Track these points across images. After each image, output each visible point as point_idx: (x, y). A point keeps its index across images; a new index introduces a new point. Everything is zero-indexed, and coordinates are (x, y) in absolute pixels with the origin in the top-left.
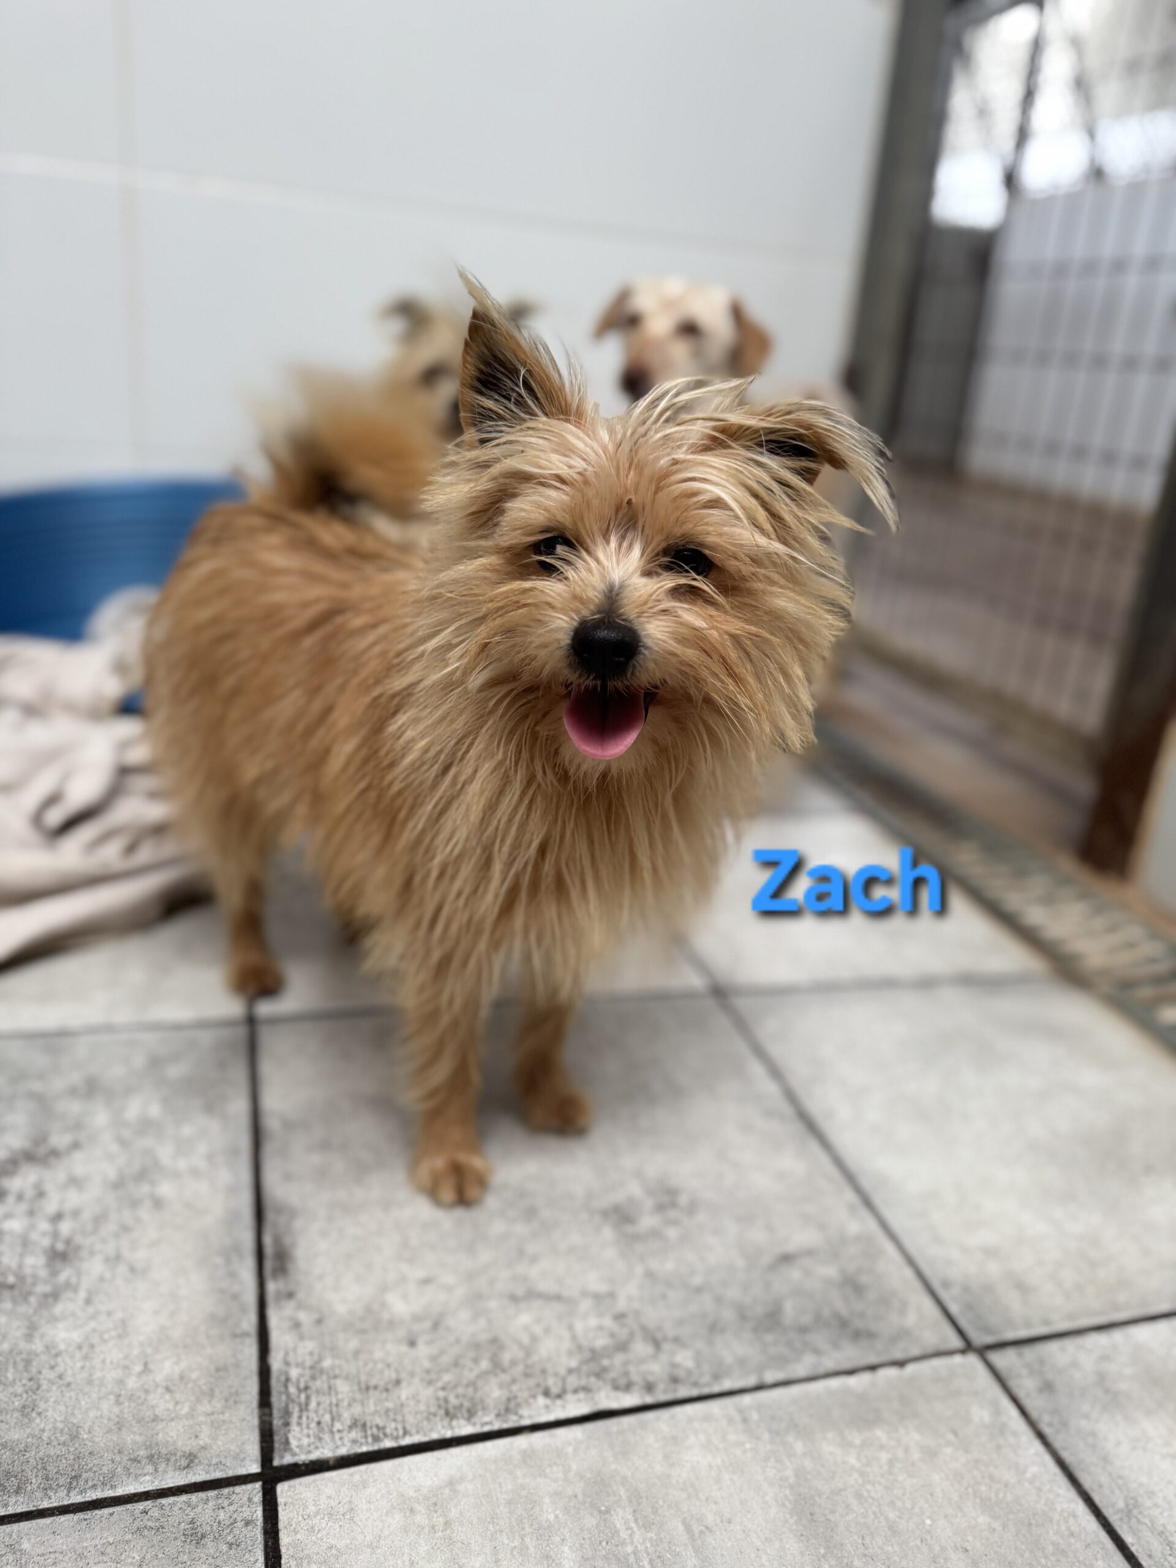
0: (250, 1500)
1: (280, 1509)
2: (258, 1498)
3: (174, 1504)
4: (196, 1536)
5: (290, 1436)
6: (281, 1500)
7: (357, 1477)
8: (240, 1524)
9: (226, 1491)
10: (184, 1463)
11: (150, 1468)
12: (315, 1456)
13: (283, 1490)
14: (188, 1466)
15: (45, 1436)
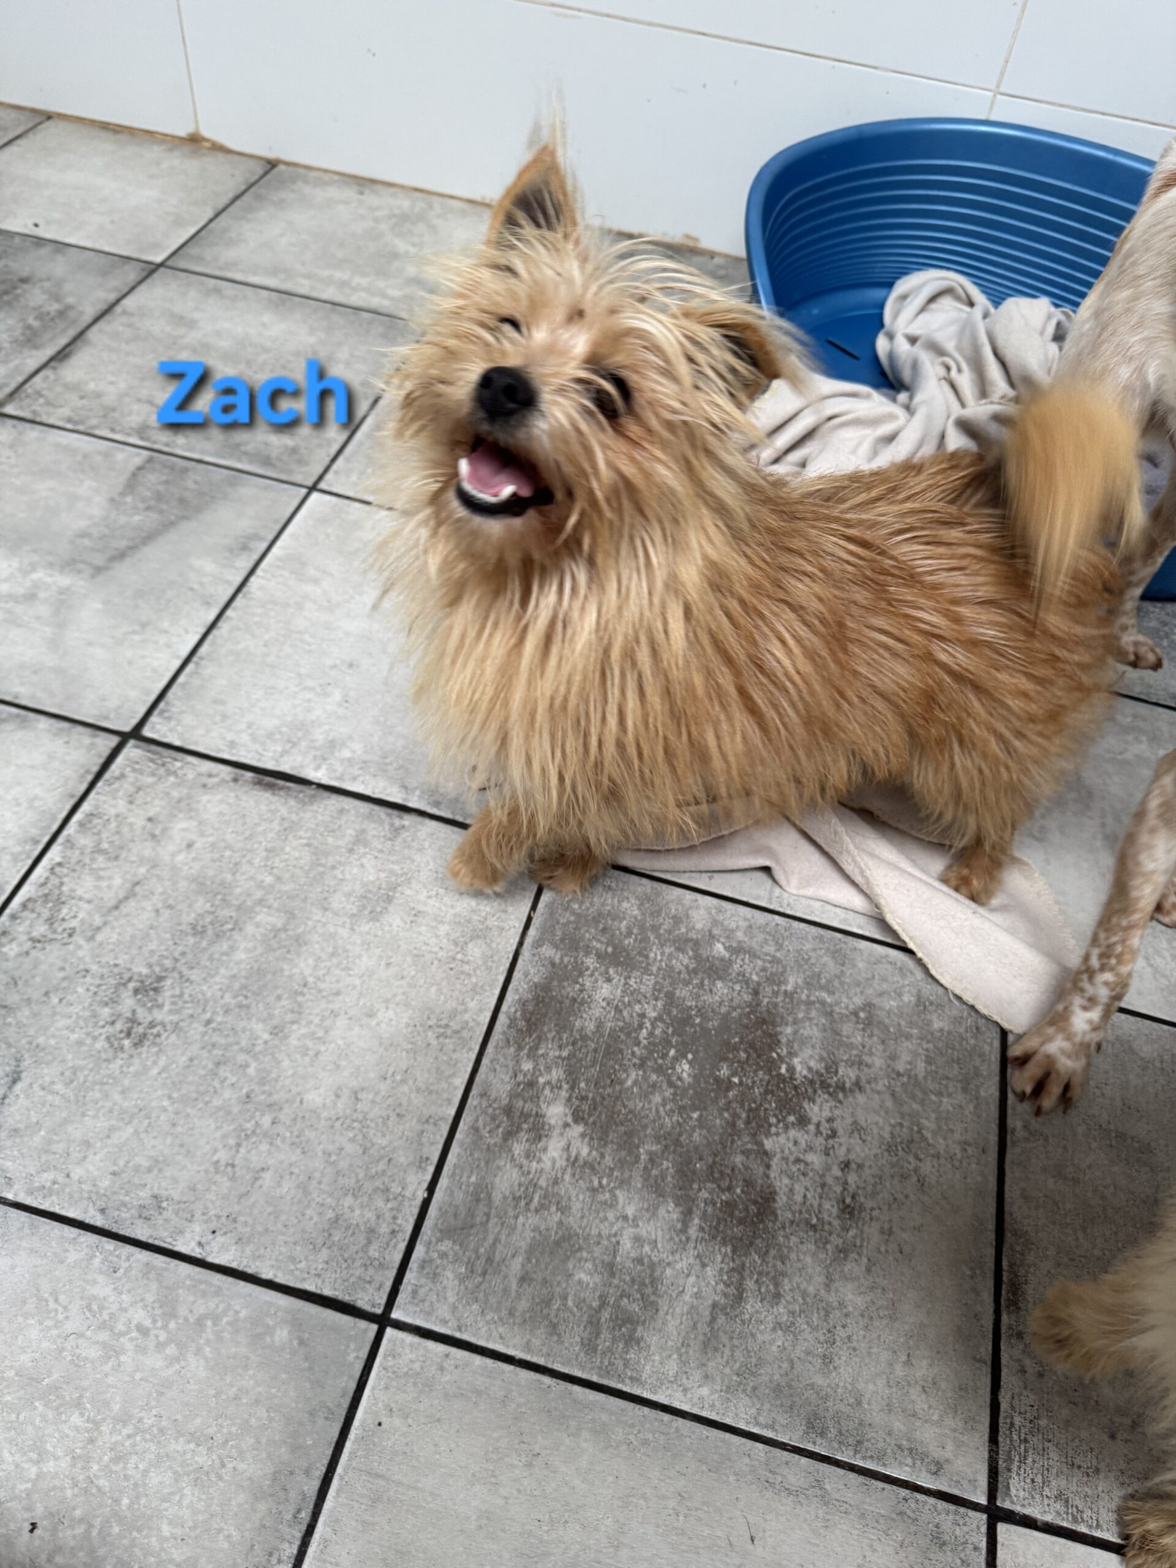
0: (978, 1528)
1: (999, 1547)
2: (984, 1529)
3: (925, 1503)
4: (939, 1541)
5: (1011, 1482)
6: (1000, 1538)
7: (1057, 1549)
8: (971, 1547)
9: (962, 1510)
10: (934, 1469)
11: (909, 1461)
12: (1027, 1511)
13: (1002, 1528)
14: (935, 1473)
15: (839, 1390)
